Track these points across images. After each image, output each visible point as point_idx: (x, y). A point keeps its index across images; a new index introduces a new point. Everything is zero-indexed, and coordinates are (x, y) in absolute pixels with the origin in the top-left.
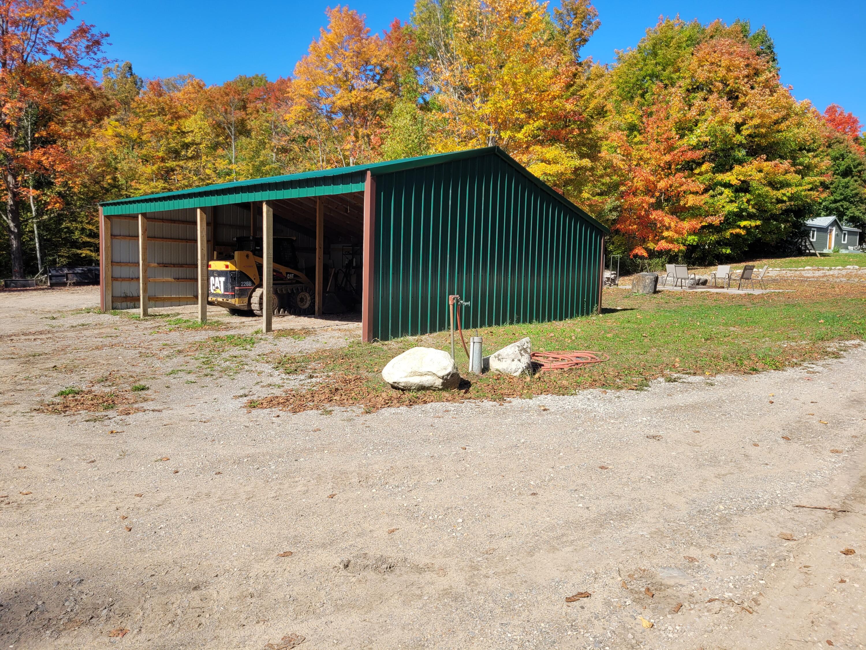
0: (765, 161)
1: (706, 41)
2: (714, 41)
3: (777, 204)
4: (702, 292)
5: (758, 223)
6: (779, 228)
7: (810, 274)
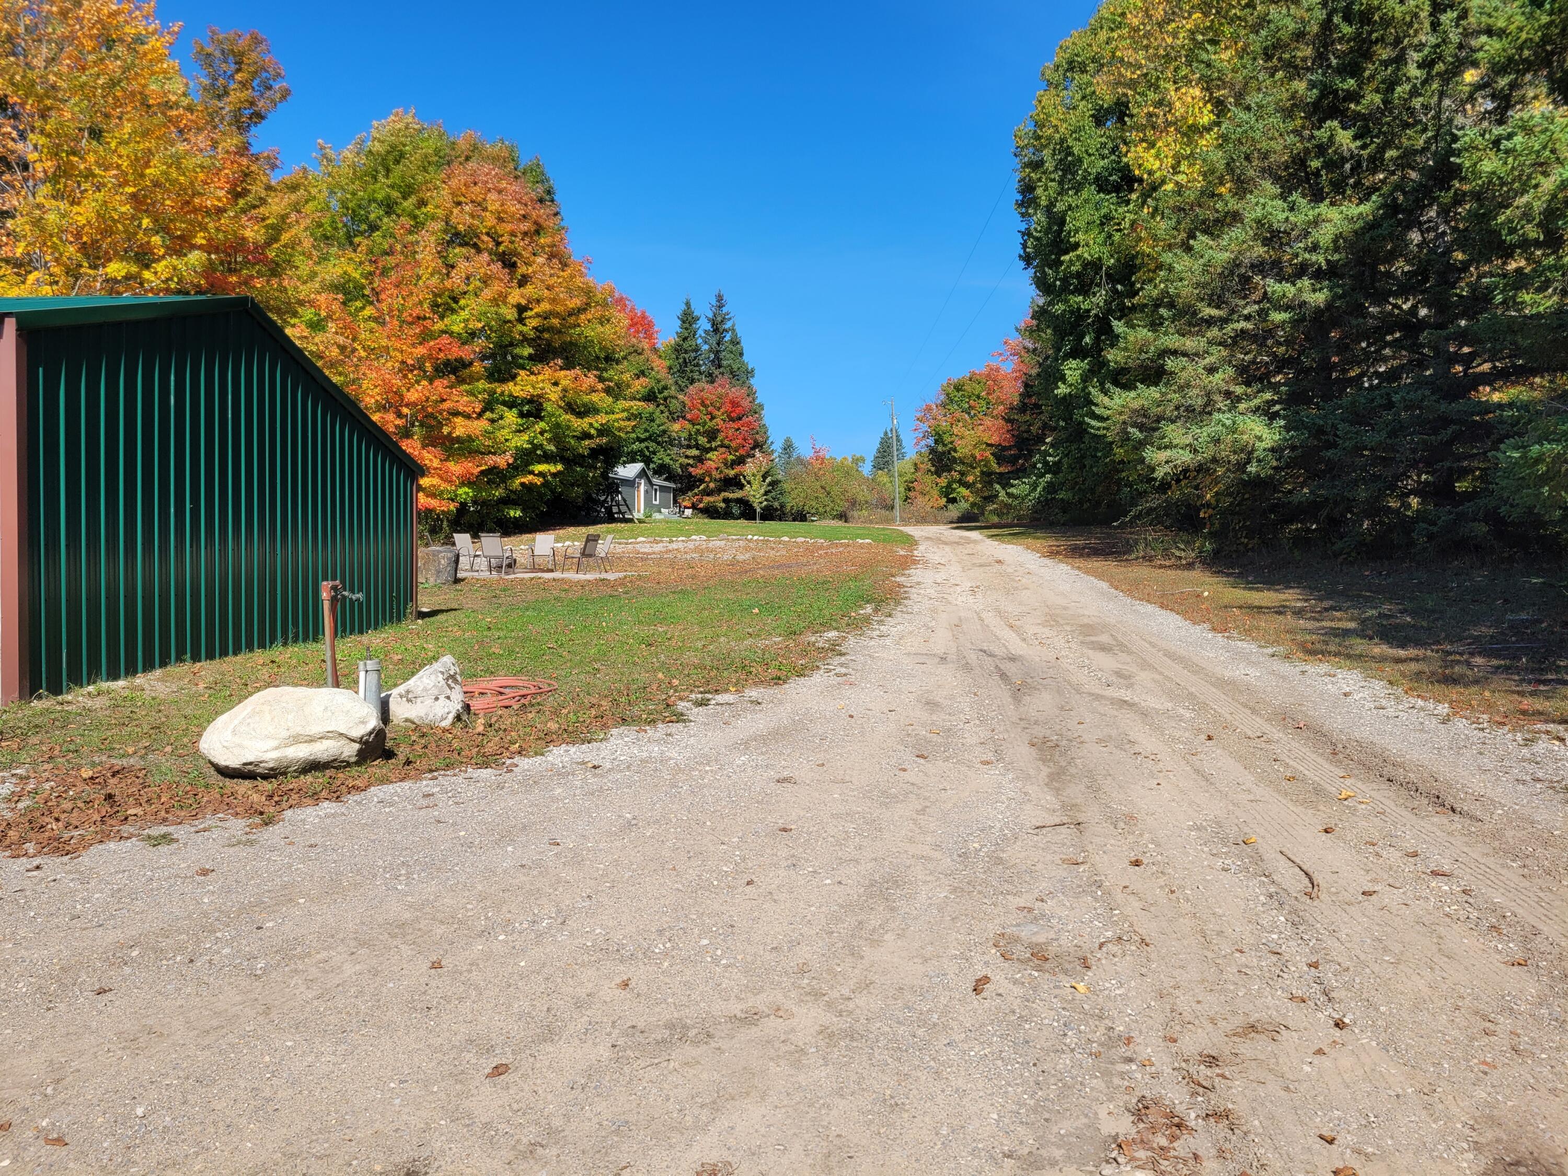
0: (562, 369)
1: (461, 163)
2: (471, 165)
3: (583, 439)
4: (532, 579)
5: (560, 467)
6: (584, 477)
7: (646, 549)
